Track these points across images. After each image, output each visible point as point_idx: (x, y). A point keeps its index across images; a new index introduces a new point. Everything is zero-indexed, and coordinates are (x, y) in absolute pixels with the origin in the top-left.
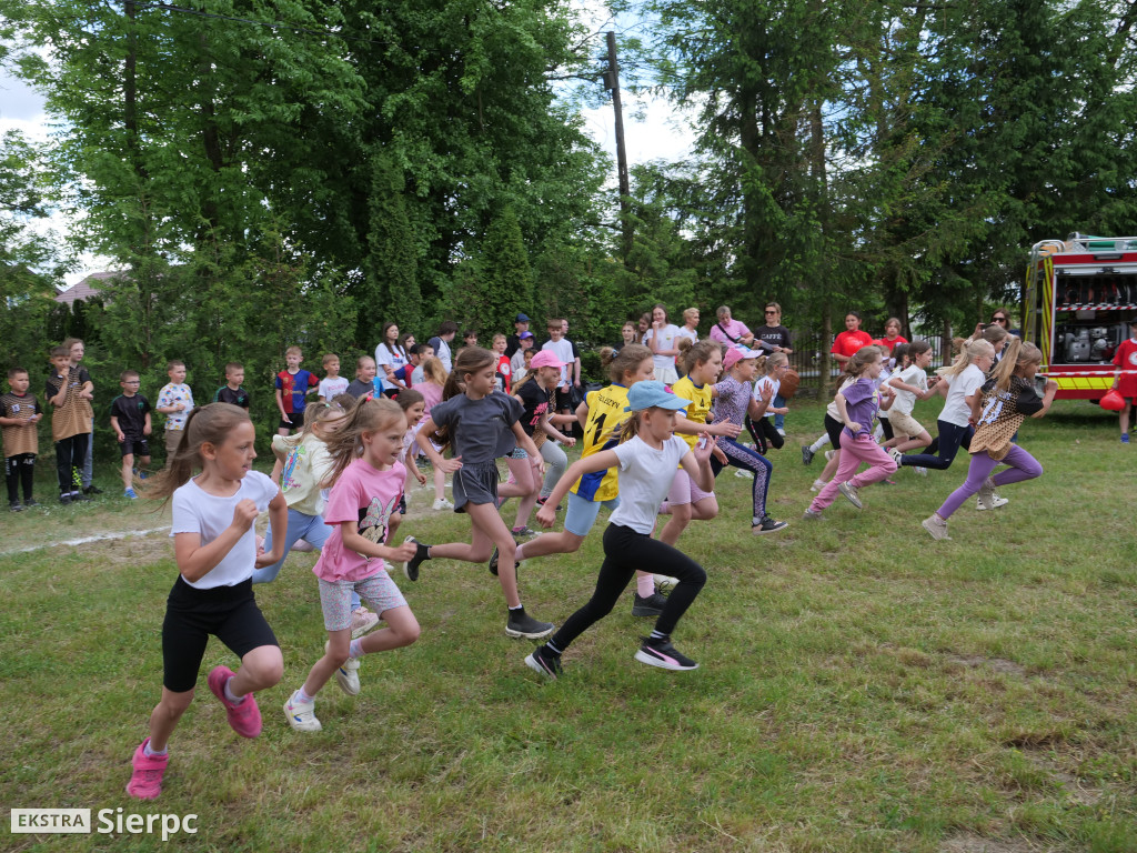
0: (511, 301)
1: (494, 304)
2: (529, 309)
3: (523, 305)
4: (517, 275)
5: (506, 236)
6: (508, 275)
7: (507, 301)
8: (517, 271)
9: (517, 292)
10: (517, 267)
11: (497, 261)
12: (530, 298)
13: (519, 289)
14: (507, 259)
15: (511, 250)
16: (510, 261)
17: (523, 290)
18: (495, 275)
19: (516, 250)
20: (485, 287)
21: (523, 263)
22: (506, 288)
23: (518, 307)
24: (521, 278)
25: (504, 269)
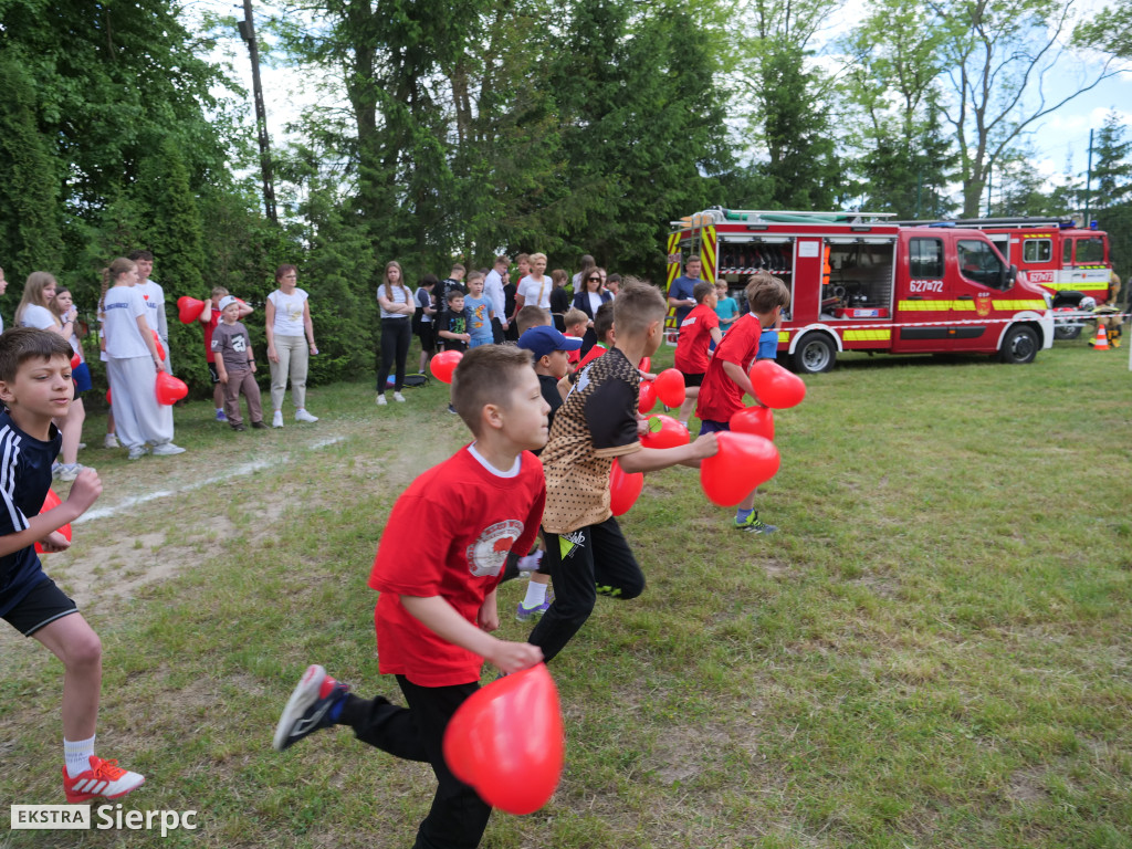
0: (179, 251)
1: (158, 255)
2: (200, 262)
3: (195, 257)
4: (185, 221)
5: (169, 175)
6: (173, 220)
7: (173, 252)
8: (184, 216)
9: (185, 241)
10: (184, 211)
11: (157, 203)
12: (200, 248)
13: (189, 238)
14: (172, 202)
15: (176, 192)
16: (175, 205)
17: (193, 239)
18: (156, 220)
19: (183, 192)
20: (145, 234)
21: (190, 208)
22: (172, 236)
23: (187, 259)
24: (189, 225)
25: (168, 214)
